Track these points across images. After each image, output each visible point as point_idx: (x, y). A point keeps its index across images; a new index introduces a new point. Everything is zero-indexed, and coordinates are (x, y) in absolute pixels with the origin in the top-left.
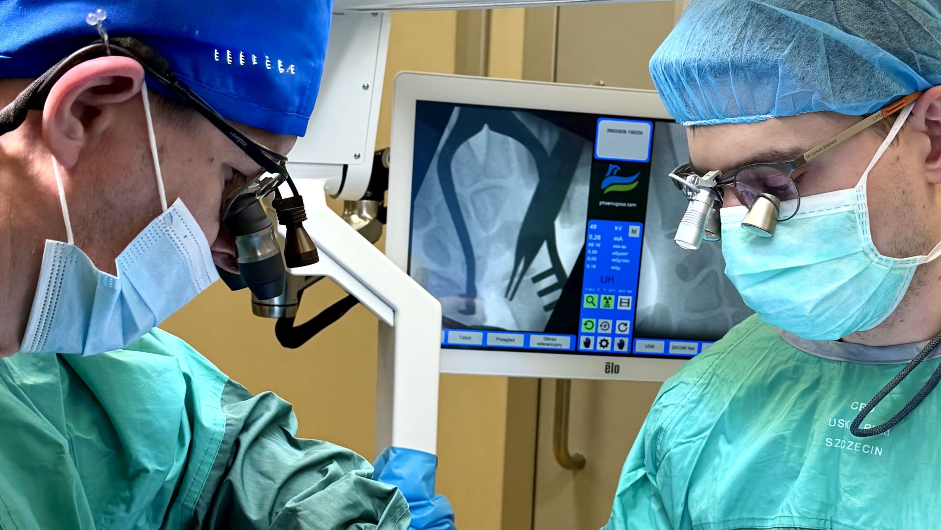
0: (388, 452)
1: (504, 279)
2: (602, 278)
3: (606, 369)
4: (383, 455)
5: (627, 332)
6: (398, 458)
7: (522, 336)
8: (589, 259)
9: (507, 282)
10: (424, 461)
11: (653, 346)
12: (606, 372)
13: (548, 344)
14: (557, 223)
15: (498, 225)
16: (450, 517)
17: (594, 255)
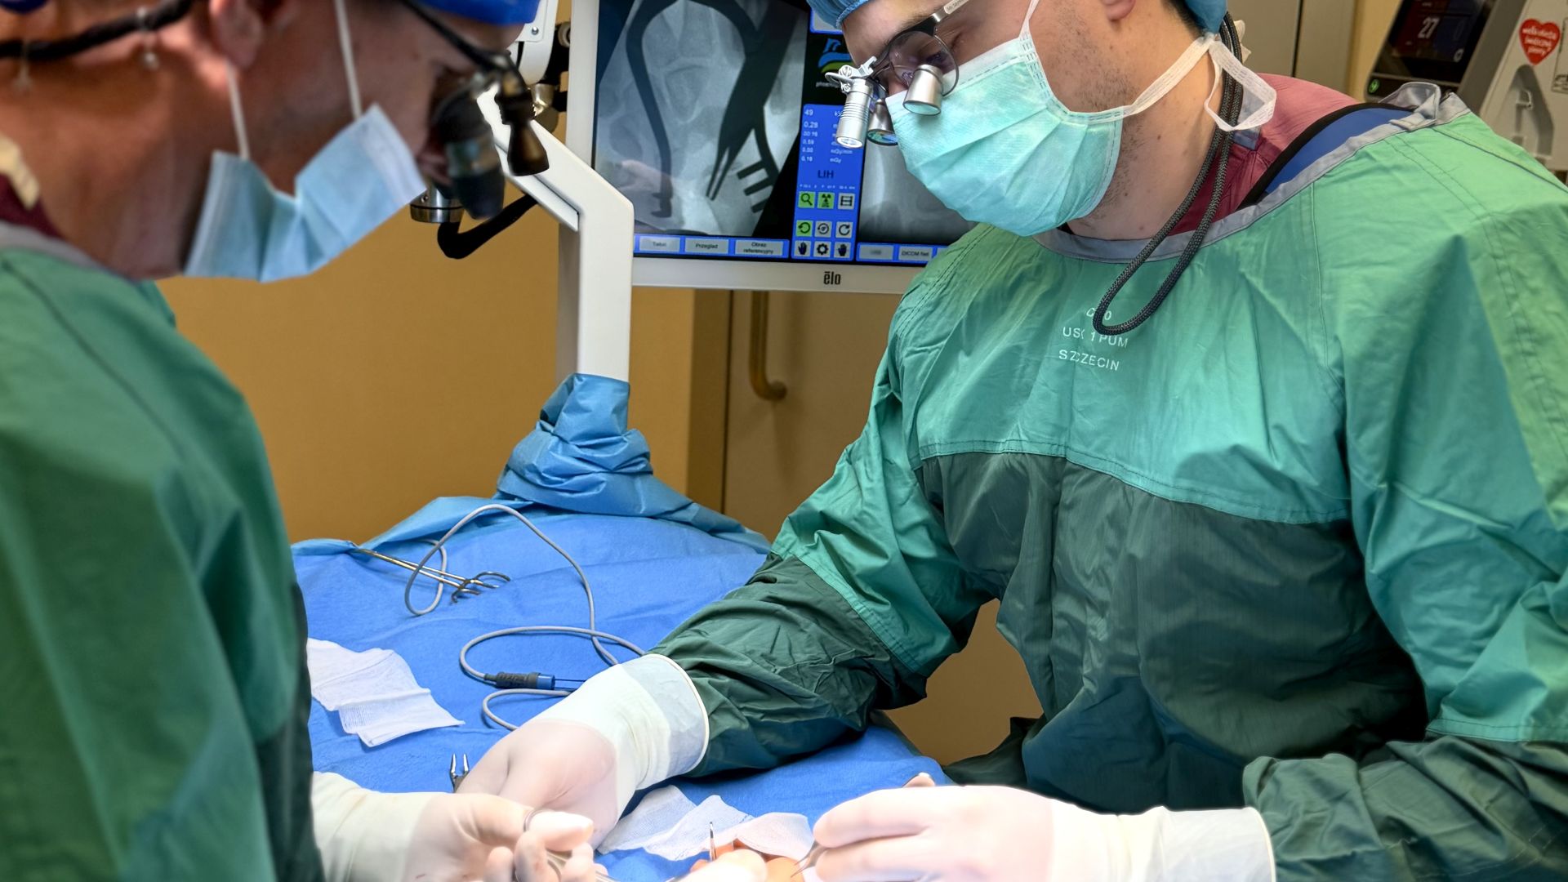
0: (572, 379)
1: (705, 175)
2: (819, 172)
3: (825, 279)
4: (566, 384)
5: (849, 236)
6: (583, 387)
7: (726, 241)
8: (804, 150)
9: (709, 178)
10: (615, 391)
11: (879, 252)
12: (825, 283)
13: (757, 251)
14: (767, 109)
15: (697, 111)
16: (646, 455)
17: (810, 146)
